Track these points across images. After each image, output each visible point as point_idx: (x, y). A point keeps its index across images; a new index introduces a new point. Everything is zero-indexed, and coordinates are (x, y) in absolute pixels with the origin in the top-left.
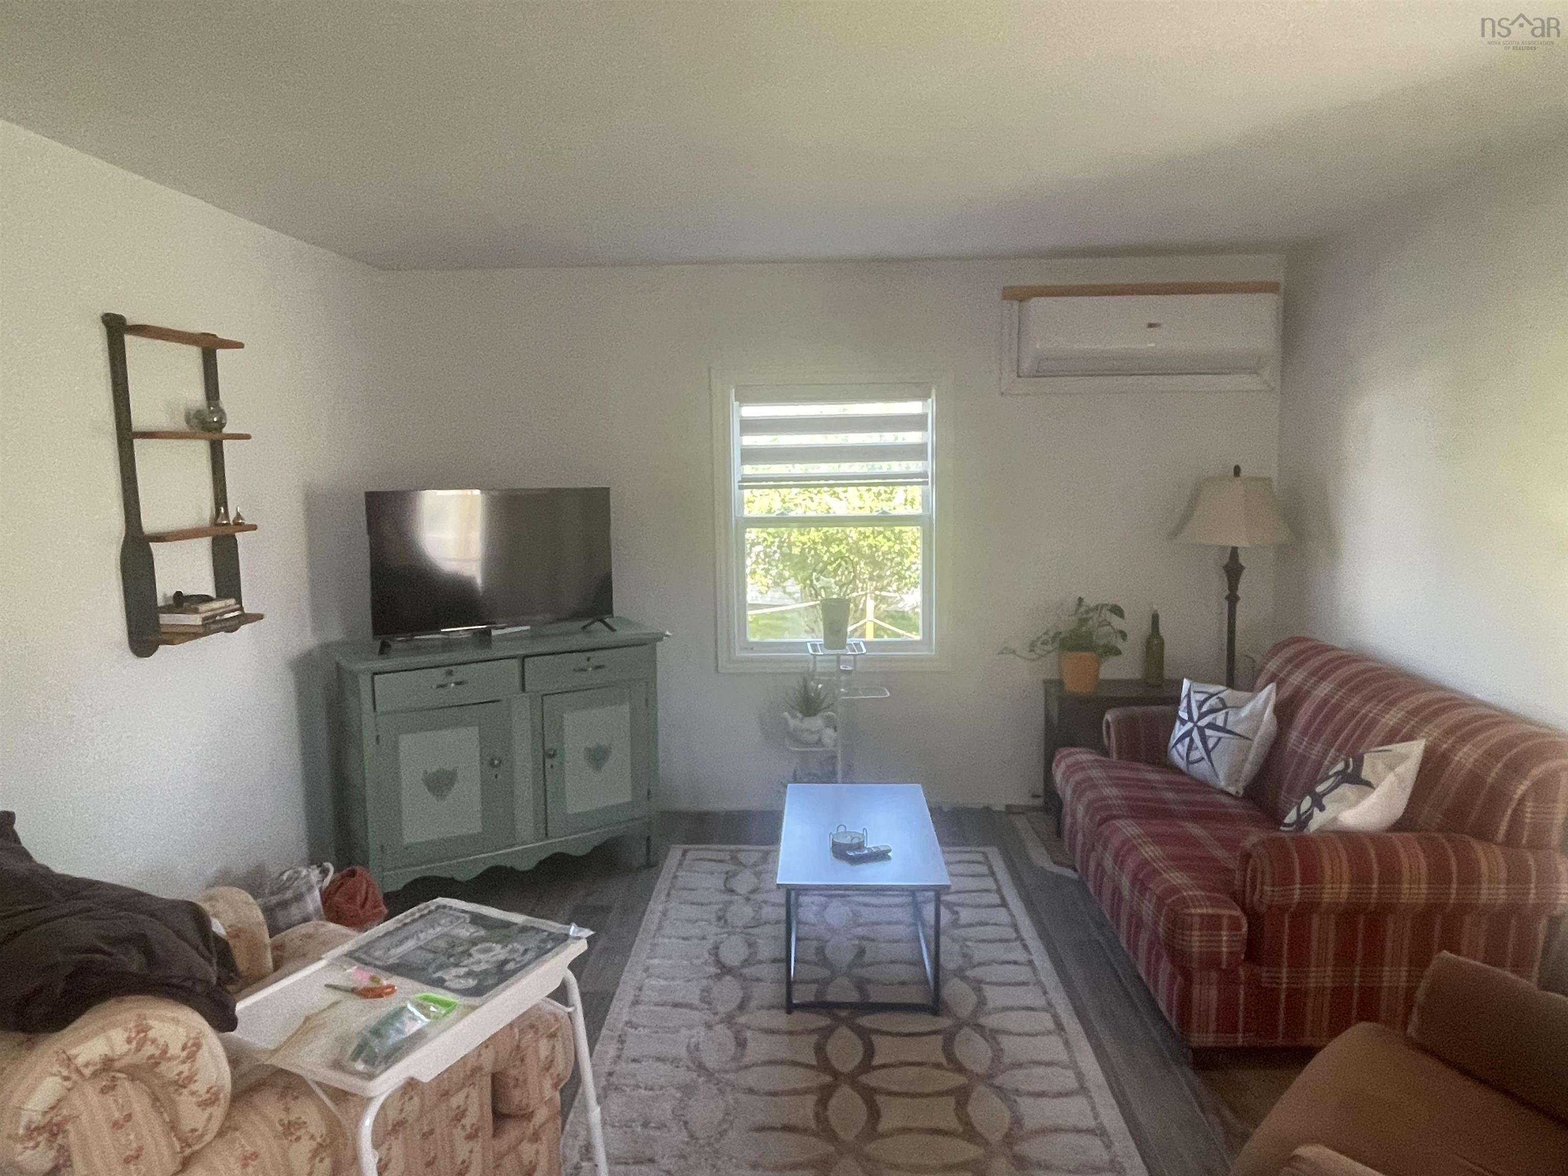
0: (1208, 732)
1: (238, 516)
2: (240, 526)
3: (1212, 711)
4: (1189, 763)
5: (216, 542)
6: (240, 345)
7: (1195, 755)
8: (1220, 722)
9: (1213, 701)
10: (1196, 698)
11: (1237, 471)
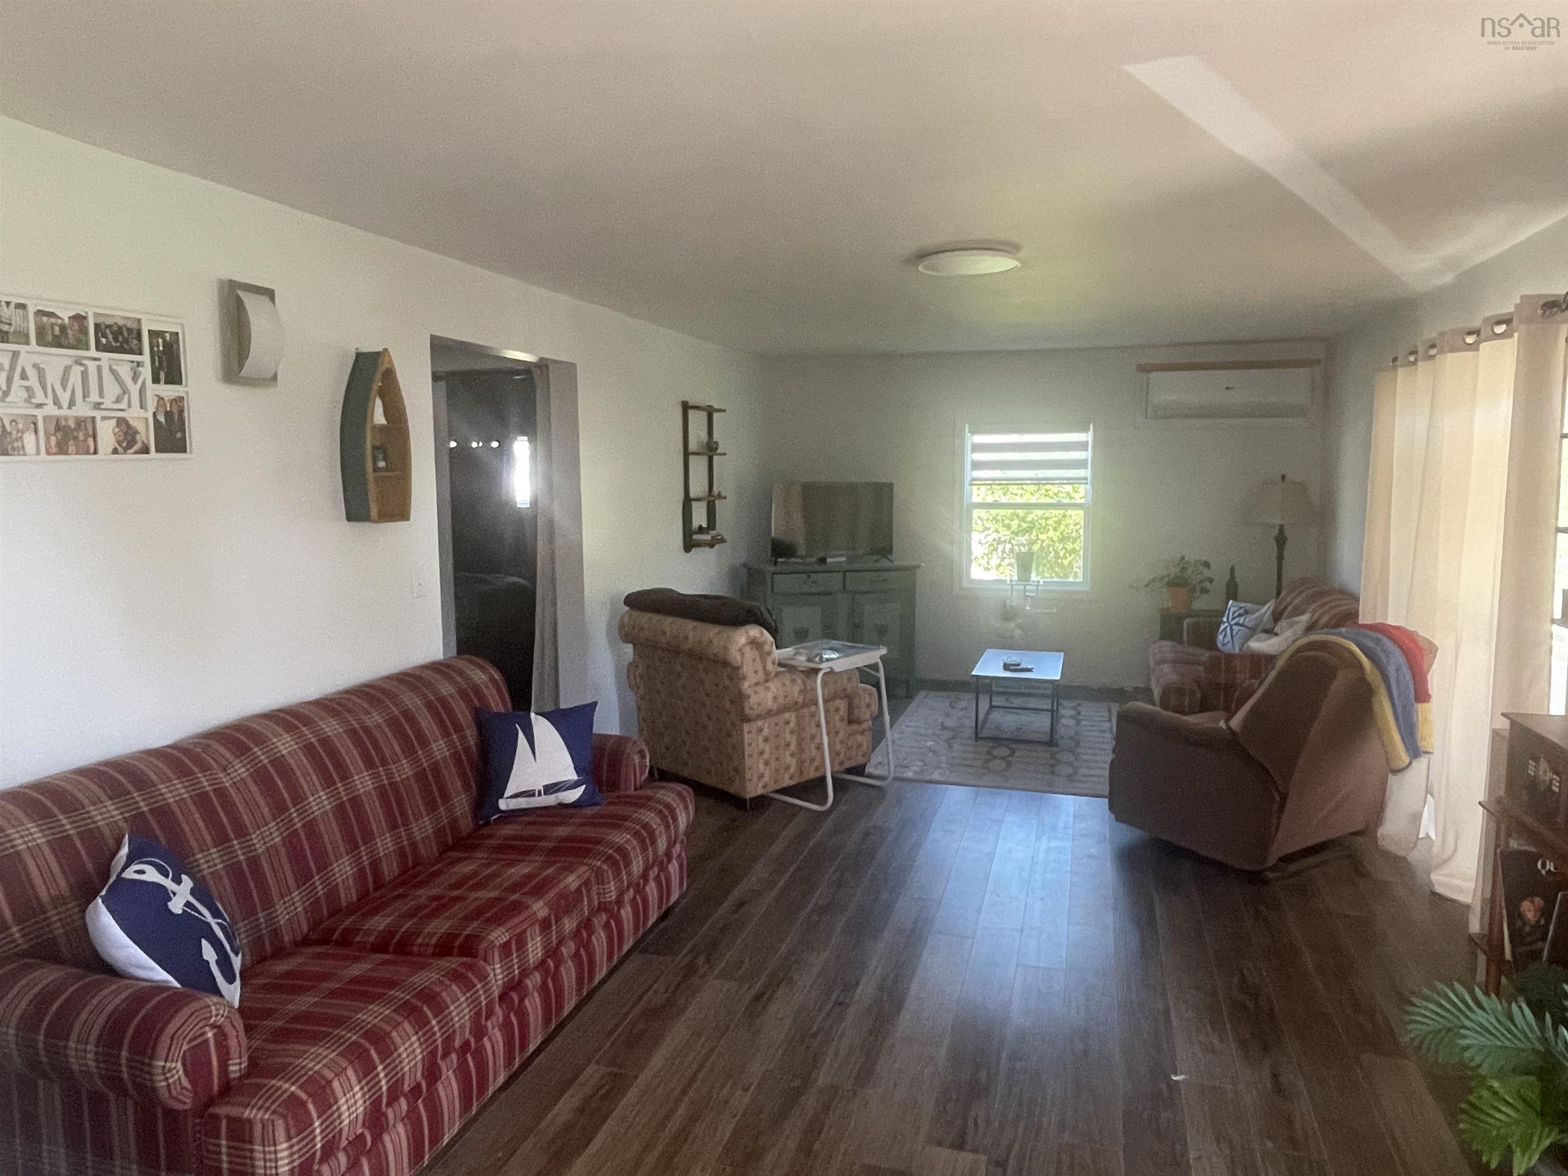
0: (1234, 627)
1: (719, 492)
2: (720, 496)
3: (1240, 615)
4: (1224, 645)
5: (709, 503)
6: (724, 411)
7: (1226, 640)
8: (1241, 621)
9: (1242, 611)
10: (1233, 609)
11: (1283, 477)
